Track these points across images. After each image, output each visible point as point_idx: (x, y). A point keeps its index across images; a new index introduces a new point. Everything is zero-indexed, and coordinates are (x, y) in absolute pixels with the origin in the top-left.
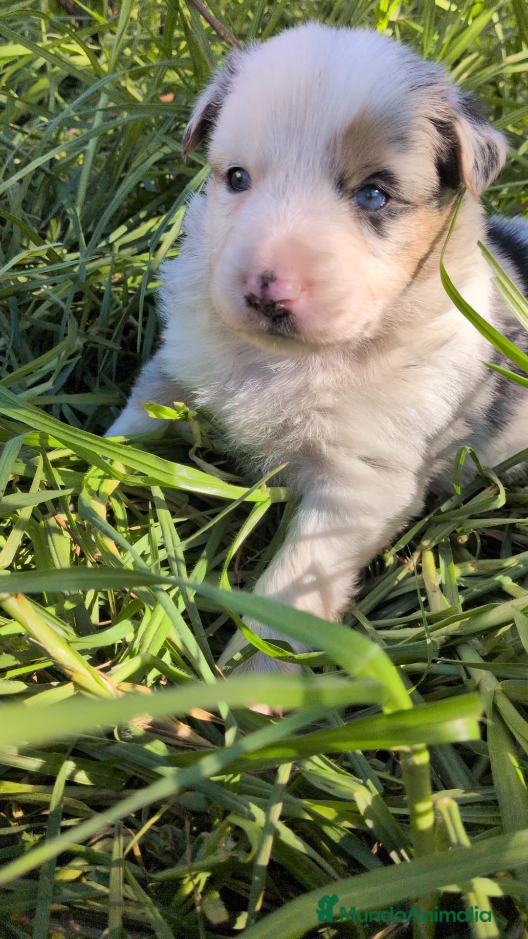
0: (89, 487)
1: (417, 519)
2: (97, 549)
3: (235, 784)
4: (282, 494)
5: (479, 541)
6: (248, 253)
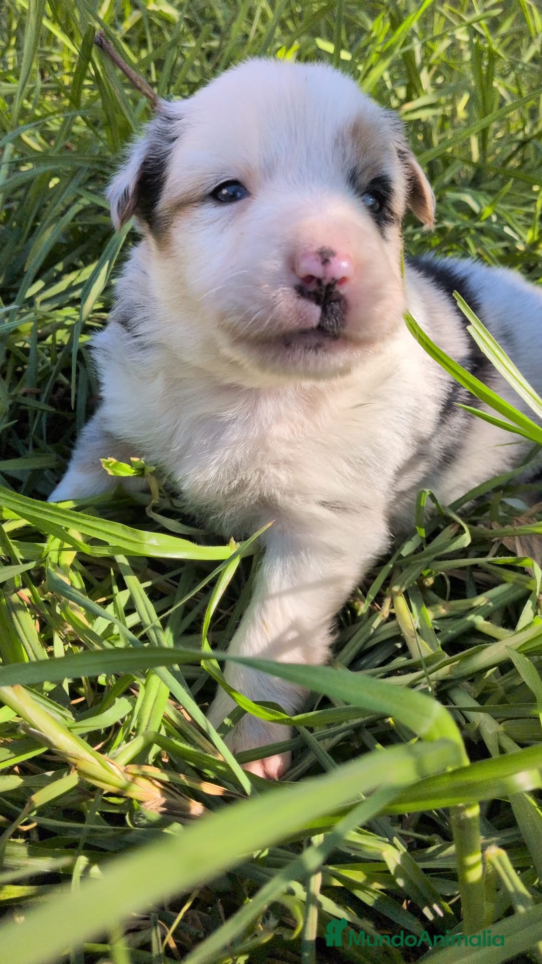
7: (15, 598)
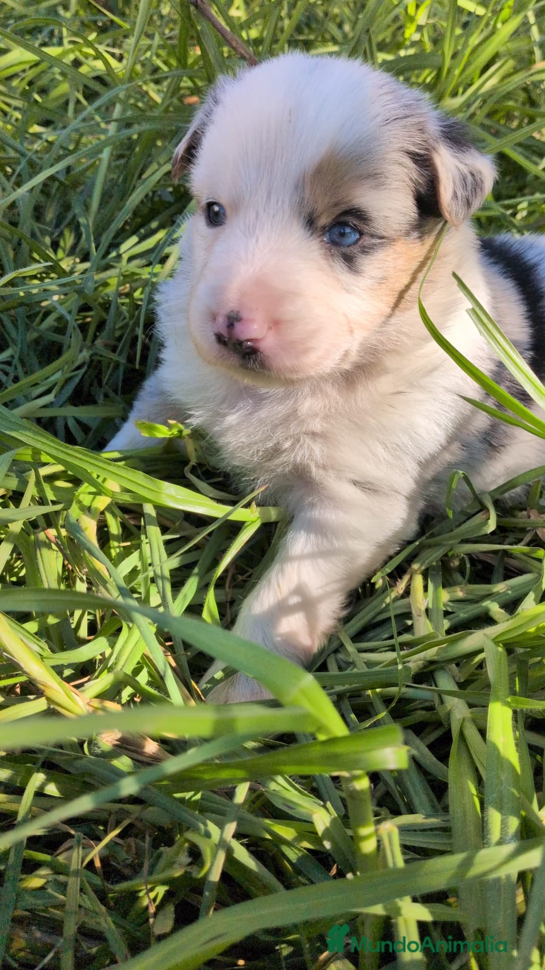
0: (79, 502)
1: (410, 543)
2: (84, 565)
3: (196, 802)
4: (273, 514)
5: (468, 566)
6: (218, 291)
7: (42, 536)
